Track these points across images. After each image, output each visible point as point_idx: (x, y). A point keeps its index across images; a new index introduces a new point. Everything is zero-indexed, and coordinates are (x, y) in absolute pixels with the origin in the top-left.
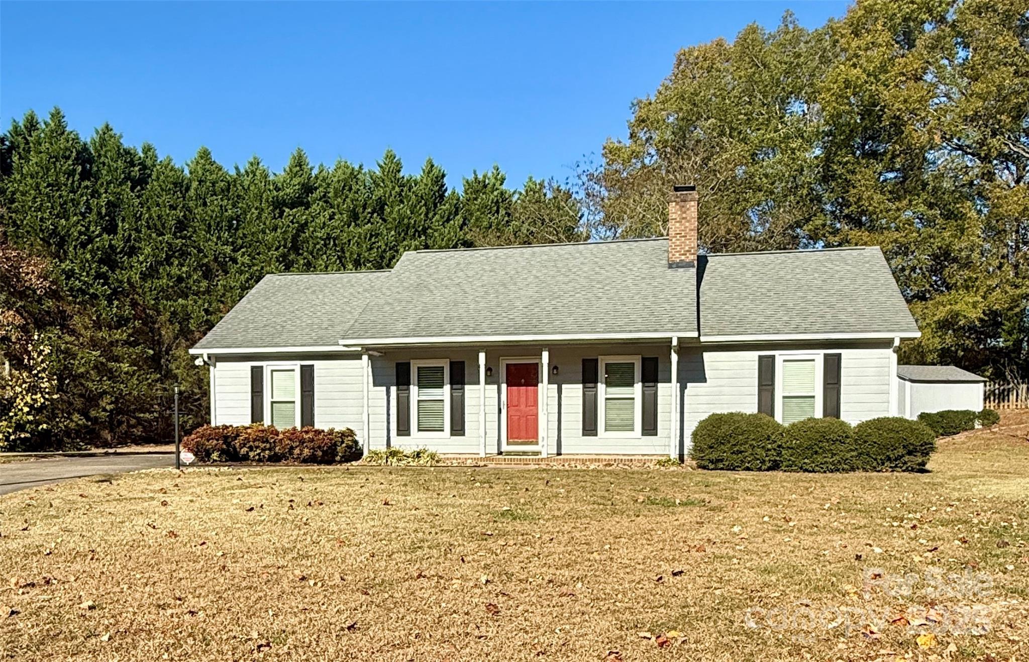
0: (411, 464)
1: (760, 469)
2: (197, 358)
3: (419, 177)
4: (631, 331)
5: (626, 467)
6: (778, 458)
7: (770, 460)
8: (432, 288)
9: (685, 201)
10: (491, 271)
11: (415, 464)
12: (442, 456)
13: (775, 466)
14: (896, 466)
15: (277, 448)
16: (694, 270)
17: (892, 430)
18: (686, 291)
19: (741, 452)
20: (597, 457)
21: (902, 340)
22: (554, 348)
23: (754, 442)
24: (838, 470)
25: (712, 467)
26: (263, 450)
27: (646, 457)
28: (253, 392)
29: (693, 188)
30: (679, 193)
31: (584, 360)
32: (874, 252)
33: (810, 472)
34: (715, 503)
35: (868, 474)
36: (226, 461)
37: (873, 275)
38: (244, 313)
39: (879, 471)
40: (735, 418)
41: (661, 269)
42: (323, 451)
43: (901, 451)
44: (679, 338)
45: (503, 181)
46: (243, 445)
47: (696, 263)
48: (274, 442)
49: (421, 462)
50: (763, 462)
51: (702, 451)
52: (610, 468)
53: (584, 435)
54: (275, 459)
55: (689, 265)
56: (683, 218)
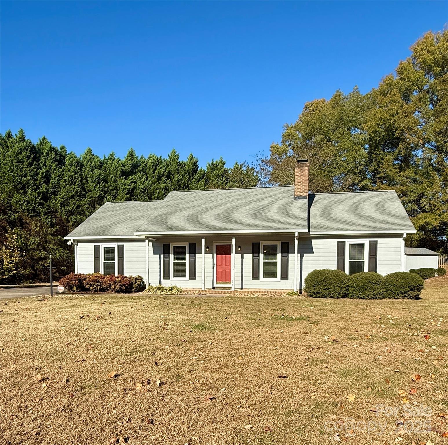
0: (168, 293)
1: (338, 298)
2: (68, 241)
3: (186, 162)
4: (275, 229)
5: (272, 296)
6: (347, 292)
7: (343, 293)
8: (181, 208)
9: (303, 167)
10: (210, 200)
11: (170, 293)
12: (183, 290)
13: (345, 296)
14: (405, 296)
15: (103, 286)
16: (307, 200)
17: (403, 279)
18: (302, 210)
19: (328, 289)
20: (259, 290)
21: (407, 234)
22: (238, 237)
23: (335, 284)
24: (376, 298)
25: (314, 296)
26: (97, 286)
27: (283, 291)
28: (95, 257)
29: (306, 161)
30: (300, 163)
31: (253, 243)
32: (393, 193)
33: (362, 299)
34: (315, 318)
35: (391, 300)
36: (80, 291)
37: (392, 203)
38: (93, 220)
39: (396, 299)
40: (326, 272)
41: (291, 200)
42: (126, 287)
43: (408, 289)
44: (298, 232)
45: (224, 164)
46: (87, 284)
47: (307, 196)
48: (102, 282)
49: (173, 293)
50: (339, 294)
51: (309, 288)
52: (265, 296)
53: (253, 280)
54: (103, 290)
55: (304, 198)
56: (302, 175)
